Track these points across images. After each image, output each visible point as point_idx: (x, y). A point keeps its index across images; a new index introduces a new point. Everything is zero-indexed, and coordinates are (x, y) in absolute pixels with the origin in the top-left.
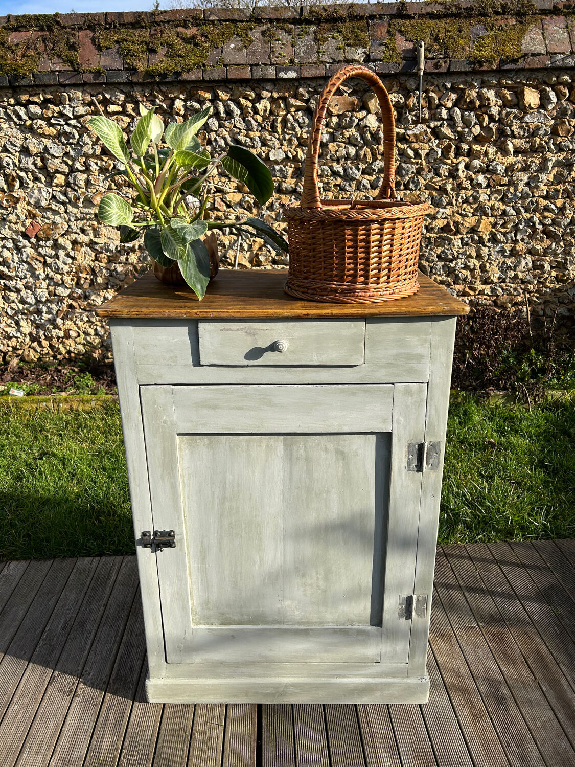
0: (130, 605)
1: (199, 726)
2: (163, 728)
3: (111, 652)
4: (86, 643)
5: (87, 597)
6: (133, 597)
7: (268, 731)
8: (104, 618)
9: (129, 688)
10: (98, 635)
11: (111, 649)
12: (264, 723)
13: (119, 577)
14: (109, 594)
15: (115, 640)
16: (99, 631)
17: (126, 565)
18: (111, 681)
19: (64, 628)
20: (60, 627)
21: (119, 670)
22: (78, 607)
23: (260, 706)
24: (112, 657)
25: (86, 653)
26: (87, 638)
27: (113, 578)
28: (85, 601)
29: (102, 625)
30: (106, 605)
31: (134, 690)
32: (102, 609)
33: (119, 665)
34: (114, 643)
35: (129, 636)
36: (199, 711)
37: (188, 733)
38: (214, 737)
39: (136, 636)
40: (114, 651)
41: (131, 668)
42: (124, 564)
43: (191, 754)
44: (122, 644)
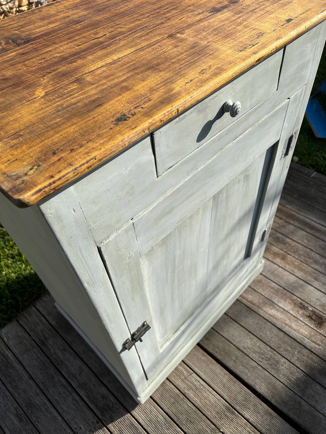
0: (48, 361)
1: (182, 386)
2: (165, 408)
3: (77, 401)
4: (51, 413)
5: (8, 386)
6: (43, 354)
7: (217, 352)
8: (41, 386)
9: (118, 409)
10: (52, 400)
11: (74, 399)
12: (210, 350)
13: (15, 351)
14: (22, 368)
15: (69, 392)
16: (50, 397)
17: (8, 338)
18: (100, 417)
19: (20, 420)
20: (16, 422)
21: (96, 406)
22: (10, 398)
23: (198, 344)
24: (81, 403)
25: (60, 418)
26: (46, 410)
27: (10, 355)
28: (11, 389)
29: (46, 392)
30: (31, 377)
31: (122, 407)
32: (31, 382)
33: (93, 403)
34: (71, 394)
35: (75, 380)
36: (172, 379)
37: (182, 396)
38: (196, 383)
39: (80, 375)
40: (77, 398)
41: (103, 397)
42: (5, 339)
43: (196, 405)
44: (78, 390)
